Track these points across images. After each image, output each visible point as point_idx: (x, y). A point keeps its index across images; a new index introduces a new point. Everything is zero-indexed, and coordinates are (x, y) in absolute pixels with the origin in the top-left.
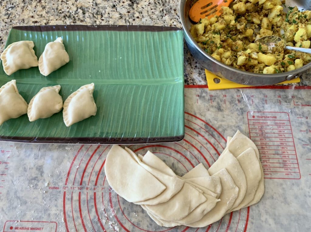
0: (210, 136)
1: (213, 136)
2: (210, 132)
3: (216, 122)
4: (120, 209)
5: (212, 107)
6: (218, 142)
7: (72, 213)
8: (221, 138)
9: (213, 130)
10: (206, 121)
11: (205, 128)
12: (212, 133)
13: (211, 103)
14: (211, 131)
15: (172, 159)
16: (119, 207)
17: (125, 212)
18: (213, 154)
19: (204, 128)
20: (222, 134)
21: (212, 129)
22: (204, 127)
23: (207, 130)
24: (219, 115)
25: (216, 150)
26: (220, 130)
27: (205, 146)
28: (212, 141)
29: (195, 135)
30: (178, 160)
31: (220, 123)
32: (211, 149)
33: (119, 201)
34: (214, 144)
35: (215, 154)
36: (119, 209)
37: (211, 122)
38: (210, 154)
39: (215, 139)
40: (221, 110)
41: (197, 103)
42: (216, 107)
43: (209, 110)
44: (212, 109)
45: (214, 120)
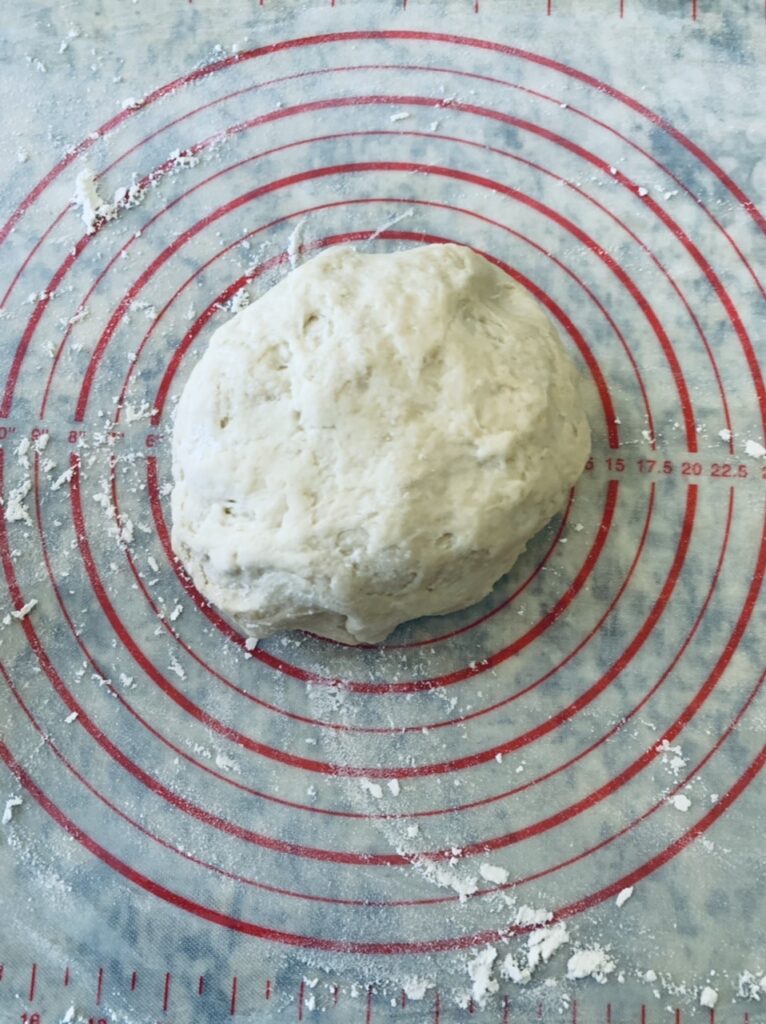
0: (678, 193)
1: (686, 186)
2: (679, 171)
3: (710, 120)
5: (699, 35)
6: (715, 222)
8: (732, 200)
9: (695, 160)
10: (663, 111)
11: (654, 148)
12: (689, 173)
13: (694, 16)
14: (681, 166)
18: (686, 282)
19: (649, 151)
20: (740, 180)
21: (689, 156)
22: (644, 141)
23: (663, 160)
24: (732, 82)
25: (700, 259)
26: (728, 165)
27: (645, 238)
28: (685, 214)
31: (732, 125)
32: (678, 256)
34: (695, 232)
35: (697, 283)
37: (685, 117)
38: (672, 283)
39: (702, 206)
40: (742, 56)
41: (622, 16)
42: (720, 38)
43: (678, 56)
44: (697, 51)
45: (704, 107)
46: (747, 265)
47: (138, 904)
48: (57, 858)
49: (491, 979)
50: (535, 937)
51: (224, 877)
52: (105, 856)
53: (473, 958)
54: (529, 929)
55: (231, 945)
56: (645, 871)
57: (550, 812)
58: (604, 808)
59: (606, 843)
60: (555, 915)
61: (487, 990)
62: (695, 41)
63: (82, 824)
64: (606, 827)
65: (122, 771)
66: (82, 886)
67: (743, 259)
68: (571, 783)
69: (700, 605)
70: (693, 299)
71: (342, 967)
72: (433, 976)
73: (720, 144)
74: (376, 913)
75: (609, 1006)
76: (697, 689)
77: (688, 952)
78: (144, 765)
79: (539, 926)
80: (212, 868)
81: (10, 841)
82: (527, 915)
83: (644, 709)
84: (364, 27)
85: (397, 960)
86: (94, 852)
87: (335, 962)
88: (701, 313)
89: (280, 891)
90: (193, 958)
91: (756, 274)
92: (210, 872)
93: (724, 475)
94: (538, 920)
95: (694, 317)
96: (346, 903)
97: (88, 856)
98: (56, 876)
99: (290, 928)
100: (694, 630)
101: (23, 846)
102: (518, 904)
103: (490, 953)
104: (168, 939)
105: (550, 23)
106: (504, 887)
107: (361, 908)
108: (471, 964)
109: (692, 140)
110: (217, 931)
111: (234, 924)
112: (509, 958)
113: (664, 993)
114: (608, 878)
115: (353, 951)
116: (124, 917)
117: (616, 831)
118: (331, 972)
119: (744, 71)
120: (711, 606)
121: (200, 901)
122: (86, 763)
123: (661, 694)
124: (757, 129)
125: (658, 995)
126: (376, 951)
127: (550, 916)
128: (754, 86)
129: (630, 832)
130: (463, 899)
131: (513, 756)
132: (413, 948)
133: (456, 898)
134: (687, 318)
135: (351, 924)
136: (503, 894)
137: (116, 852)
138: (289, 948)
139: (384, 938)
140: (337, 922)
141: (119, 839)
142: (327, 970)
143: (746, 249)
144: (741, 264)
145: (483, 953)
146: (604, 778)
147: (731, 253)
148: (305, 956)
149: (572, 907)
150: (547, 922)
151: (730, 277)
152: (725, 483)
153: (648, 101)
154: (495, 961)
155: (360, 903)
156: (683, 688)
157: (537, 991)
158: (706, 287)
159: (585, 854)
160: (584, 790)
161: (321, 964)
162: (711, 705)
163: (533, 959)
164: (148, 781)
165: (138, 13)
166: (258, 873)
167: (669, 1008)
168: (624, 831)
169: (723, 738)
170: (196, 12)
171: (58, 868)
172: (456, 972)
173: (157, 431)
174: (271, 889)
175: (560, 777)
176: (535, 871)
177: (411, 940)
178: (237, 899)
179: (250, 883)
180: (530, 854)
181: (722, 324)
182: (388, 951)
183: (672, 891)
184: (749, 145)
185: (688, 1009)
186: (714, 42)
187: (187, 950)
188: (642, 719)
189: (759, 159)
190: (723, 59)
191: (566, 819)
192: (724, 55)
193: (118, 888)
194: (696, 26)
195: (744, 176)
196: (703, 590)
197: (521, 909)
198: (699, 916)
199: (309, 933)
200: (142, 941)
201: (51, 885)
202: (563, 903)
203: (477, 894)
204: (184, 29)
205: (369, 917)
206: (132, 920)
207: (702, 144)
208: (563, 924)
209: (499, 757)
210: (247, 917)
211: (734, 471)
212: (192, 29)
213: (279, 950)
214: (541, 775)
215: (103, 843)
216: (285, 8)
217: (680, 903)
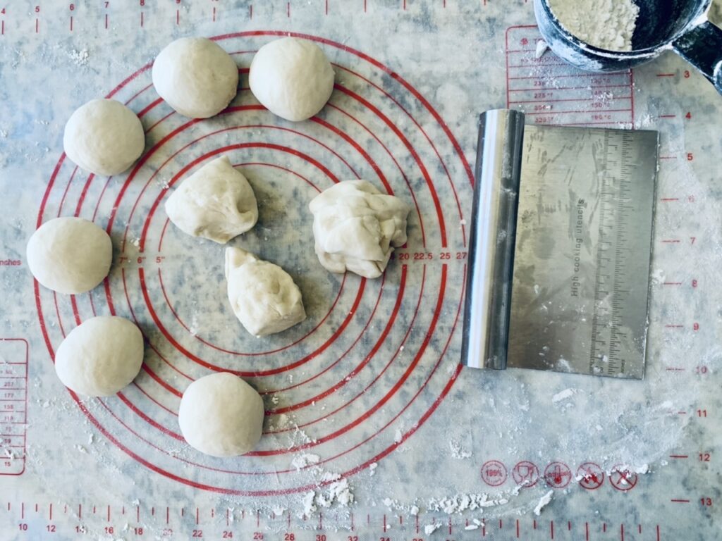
0: (397, 109)
1: (401, 105)
2: (397, 97)
3: (414, 66)
4: (168, 307)
5: (407, 18)
6: (416, 123)
7: (59, 317)
8: (425, 110)
9: (406, 89)
10: (388, 63)
11: (384, 85)
12: (402, 97)
13: (405, 7)
14: (399, 94)
15: (292, 177)
16: (165, 300)
17: (179, 313)
18: (401, 159)
19: (382, 87)
20: (429, 99)
21: (402, 88)
22: (379, 82)
23: (389, 91)
24: (424, 42)
25: (409, 145)
26: (423, 90)
27: (380, 136)
28: (401, 121)
29: (355, 108)
30: (309, 180)
31: (425, 68)
32: (397, 144)
33: (163, 287)
34: (406, 130)
35: (407, 159)
36: (164, 305)
37: (400, 66)
38: (394, 159)
39: (410, 116)
40: (431, 27)
41: (365, 11)
42: (419, 18)
43: (396, 31)
44: (406, 27)
45: (410, 59)
46: (433, 146)
47: (152, 477)
48: (114, 459)
49: (313, 505)
50: (332, 486)
51: (189, 465)
52: (135, 457)
53: (304, 496)
54: (330, 482)
55: (195, 495)
56: (384, 454)
57: (338, 428)
58: (364, 424)
59: (366, 441)
60: (342, 475)
61: (311, 510)
62: (405, 22)
63: (124, 443)
64: (365, 434)
65: (139, 418)
66: (126, 471)
67: (431, 143)
68: (348, 413)
69: (409, 324)
70: (404, 168)
71: (245, 502)
72: (287, 505)
73: (419, 79)
74: (259, 478)
75: (368, 516)
76: (408, 366)
77: (406, 491)
78: (150, 415)
79: (335, 481)
80: (183, 460)
81: (93, 452)
82: (328, 477)
83: (383, 377)
84: (230, 31)
85: (269, 498)
86: (130, 455)
87: (241, 500)
88: (409, 175)
89: (215, 470)
90: (178, 500)
91: (438, 151)
92: (183, 462)
93: (421, 258)
94: (333, 479)
95: (405, 177)
96: (245, 474)
97: (128, 457)
98: (115, 467)
99: (220, 486)
100: (406, 336)
101: (99, 454)
102: (324, 471)
103: (313, 494)
104: (166, 492)
105: (327, 19)
106: (317, 464)
107: (252, 476)
108: (304, 499)
109: (404, 79)
110: (188, 488)
111: (196, 485)
112: (321, 495)
113: (393, 509)
114: (367, 458)
115: (250, 495)
116: (146, 483)
117: (370, 436)
118: (240, 504)
119: (432, 36)
120: (414, 325)
121: (179, 475)
122: (123, 415)
123: (391, 368)
124: (439, 69)
125: (391, 510)
126: (260, 494)
127: (339, 476)
128: (437, 44)
129: (376, 436)
130: (298, 470)
131: (319, 402)
132: (277, 493)
133: (295, 470)
134: (401, 178)
135: (248, 483)
136: (317, 467)
137: (140, 455)
138: (221, 495)
139: (263, 489)
140: (242, 483)
141: (141, 449)
142: (238, 504)
143: (432, 137)
144: (429, 145)
145: (309, 494)
146: (364, 411)
147: (424, 140)
148: (227, 497)
149: (350, 472)
150: (338, 479)
151: (424, 153)
152: (421, 263)
153: (380, 58)
154: (314, 497)
155: (252, 474)
156: (401, 365)
157: (334, 510)
158: (412, 161)
159: (355, 447)
160: (354, 417)
161: (235, 501)
162: (415, 373)
163: (332, 496)
164: (152, 422)
165: (116, 35)
166: (205, 461)
167: (396, 516)
168: (374, 436)
169: (421, 389)
170: (145, 32)
171: (115, 463)
172: (297, 503)
173: (142, 255)
174: (210, 469)
175: (343, 411)
176: (333, 456)
177: (276, 489)
178: (196, 475)
179: (201, 466)
180: (329, 448)
181: (420, 179)
182: (266, 495)
183: (398, 464)
184: (434, 79)
185: (405, 516)
186: (415, 21)
187: (175, 497)
188: (382, 381)
189: (440, 86)
190: (420, 31)
191: (346, 431)
192: (421, 28)
193: (142, 471)
194: (405, 12)
195: (432, 96)
196: (410, 317)
197: (326, 474)
198: (410, 473)
199: (230, 488)
200: (155, 494)
201: (112, 471)
202: (346, 470)
203: (305, 467)
204: (140, 42)
205: (256, 480)
206: (150, 485)
207: (409, 80)
208: (345, 480)
209: (313, 403)
210: (201, 482)
211: (426, 256)
212: (144, 41)
213: (217, 495)
214: (334, 410)
215: (134, 452)
216: (190, 24)
217: (401, 468)
